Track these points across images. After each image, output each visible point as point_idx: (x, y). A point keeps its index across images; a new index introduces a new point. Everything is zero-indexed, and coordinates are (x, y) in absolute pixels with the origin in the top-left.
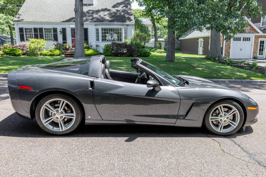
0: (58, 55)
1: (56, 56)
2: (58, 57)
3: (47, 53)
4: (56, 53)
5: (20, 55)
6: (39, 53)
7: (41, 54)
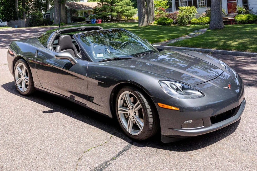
0: (207, 24)
1: (204, 24)
2: (206, 25)
3: (195, 21)
4: (204, 21)
5: (169, 24)
6: (187, 21)
7: (190, 23)
